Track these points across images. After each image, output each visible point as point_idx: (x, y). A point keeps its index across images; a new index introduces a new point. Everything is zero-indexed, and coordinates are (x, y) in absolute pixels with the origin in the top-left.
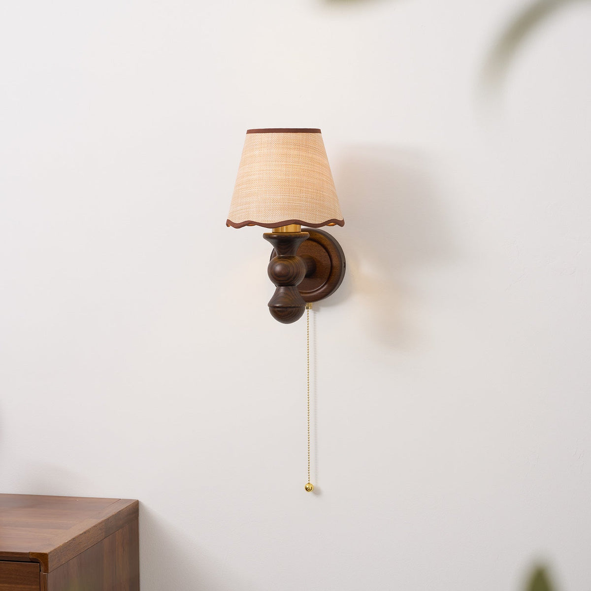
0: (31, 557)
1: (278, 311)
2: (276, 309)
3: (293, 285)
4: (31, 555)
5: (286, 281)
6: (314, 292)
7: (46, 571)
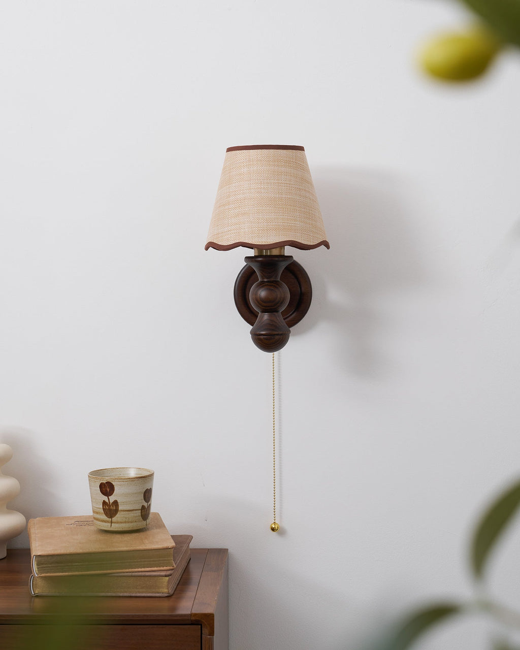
0: (193, 618)
1: (264, 338)
2: (262, 337)
3: (277, 311)
4: (193, 616)
5: (272, 306)
6: (288, 317)
7: (212, 633)
